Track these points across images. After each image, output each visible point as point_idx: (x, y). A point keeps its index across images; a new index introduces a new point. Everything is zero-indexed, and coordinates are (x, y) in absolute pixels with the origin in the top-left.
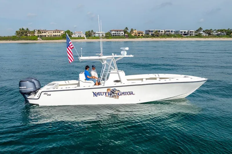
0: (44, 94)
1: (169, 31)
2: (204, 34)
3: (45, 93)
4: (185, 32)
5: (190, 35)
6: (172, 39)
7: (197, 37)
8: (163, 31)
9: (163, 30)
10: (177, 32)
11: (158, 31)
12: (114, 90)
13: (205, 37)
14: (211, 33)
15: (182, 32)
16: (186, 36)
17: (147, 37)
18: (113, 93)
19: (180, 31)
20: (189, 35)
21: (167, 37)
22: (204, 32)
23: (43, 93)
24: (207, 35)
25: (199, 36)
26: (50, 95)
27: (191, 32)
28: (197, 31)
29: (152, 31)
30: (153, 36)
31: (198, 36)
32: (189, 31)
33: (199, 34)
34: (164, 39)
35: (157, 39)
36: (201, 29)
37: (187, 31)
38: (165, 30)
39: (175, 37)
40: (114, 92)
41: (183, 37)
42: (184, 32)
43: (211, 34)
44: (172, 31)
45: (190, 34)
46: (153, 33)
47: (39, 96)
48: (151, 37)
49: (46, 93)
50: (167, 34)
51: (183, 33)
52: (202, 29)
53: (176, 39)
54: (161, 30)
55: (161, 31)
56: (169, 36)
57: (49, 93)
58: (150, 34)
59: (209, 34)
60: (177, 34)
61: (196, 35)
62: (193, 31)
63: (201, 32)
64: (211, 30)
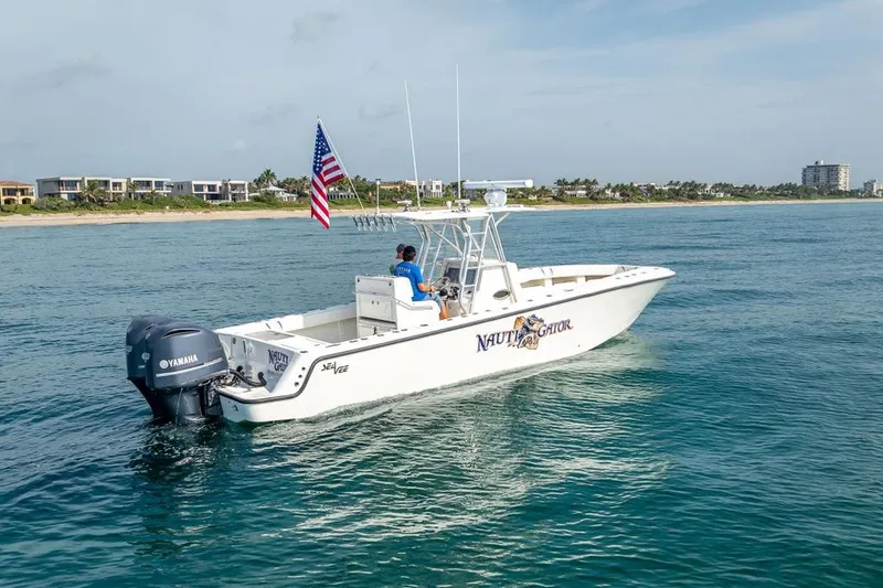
0: (326, 368)
1: (148, 184)
2: (283, 195)
3: (326, 362)
4: (212, 188)
5: (234, 199)
6: (167, 214)
7: (260, 207)
8: (124, 181)
9: (121, 179)
10: (180, 186)
11: (99, 181)
12: (532, 321)
13: (289, 205)
14: (307, 192)
15: (199, 188)
16: (217, 202)
17: (54, 209)
18: (528, 330)
19: (194, 182)
20: (230, 200)
21: (145, 209)
22: (279, 185)
23: (320, 366)
24: (295, 196)
25: (267, 201)
26: (344, 369)
27: (234, 187)
28: (259, 182)
29: (73, 184)
30: (79, 203)
31: (263, 201)
32: (226, 185)
33: (267, 193)
34: (132, 215)
35: (100, 216)
36: (269, 175)
37: (219, 184)
38: (129, 179)
39: (177, 207)
40: (531, 328)
41: (207, 206)
42: (209, 186)
43: (306, 195)
44: (159, 184)
45: (234, 195)
46: (78, 190)
47: (301, 381)
48: (69, 209)
49: (332, 361)
50: (142, 196)
51: (206, 191)
52: (273, 175)
53: (181, 214)
54: (112, 180)
55: (115, 185)
56: (152, 202)
57: (340, 362)
58: (65, 197)
59: (301, 195)
60: (185, 192)
61: (257, 199)
62: (243, 182)
63: (272, 188)
64: (304, 178)
